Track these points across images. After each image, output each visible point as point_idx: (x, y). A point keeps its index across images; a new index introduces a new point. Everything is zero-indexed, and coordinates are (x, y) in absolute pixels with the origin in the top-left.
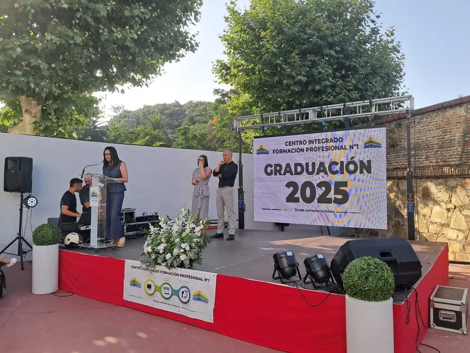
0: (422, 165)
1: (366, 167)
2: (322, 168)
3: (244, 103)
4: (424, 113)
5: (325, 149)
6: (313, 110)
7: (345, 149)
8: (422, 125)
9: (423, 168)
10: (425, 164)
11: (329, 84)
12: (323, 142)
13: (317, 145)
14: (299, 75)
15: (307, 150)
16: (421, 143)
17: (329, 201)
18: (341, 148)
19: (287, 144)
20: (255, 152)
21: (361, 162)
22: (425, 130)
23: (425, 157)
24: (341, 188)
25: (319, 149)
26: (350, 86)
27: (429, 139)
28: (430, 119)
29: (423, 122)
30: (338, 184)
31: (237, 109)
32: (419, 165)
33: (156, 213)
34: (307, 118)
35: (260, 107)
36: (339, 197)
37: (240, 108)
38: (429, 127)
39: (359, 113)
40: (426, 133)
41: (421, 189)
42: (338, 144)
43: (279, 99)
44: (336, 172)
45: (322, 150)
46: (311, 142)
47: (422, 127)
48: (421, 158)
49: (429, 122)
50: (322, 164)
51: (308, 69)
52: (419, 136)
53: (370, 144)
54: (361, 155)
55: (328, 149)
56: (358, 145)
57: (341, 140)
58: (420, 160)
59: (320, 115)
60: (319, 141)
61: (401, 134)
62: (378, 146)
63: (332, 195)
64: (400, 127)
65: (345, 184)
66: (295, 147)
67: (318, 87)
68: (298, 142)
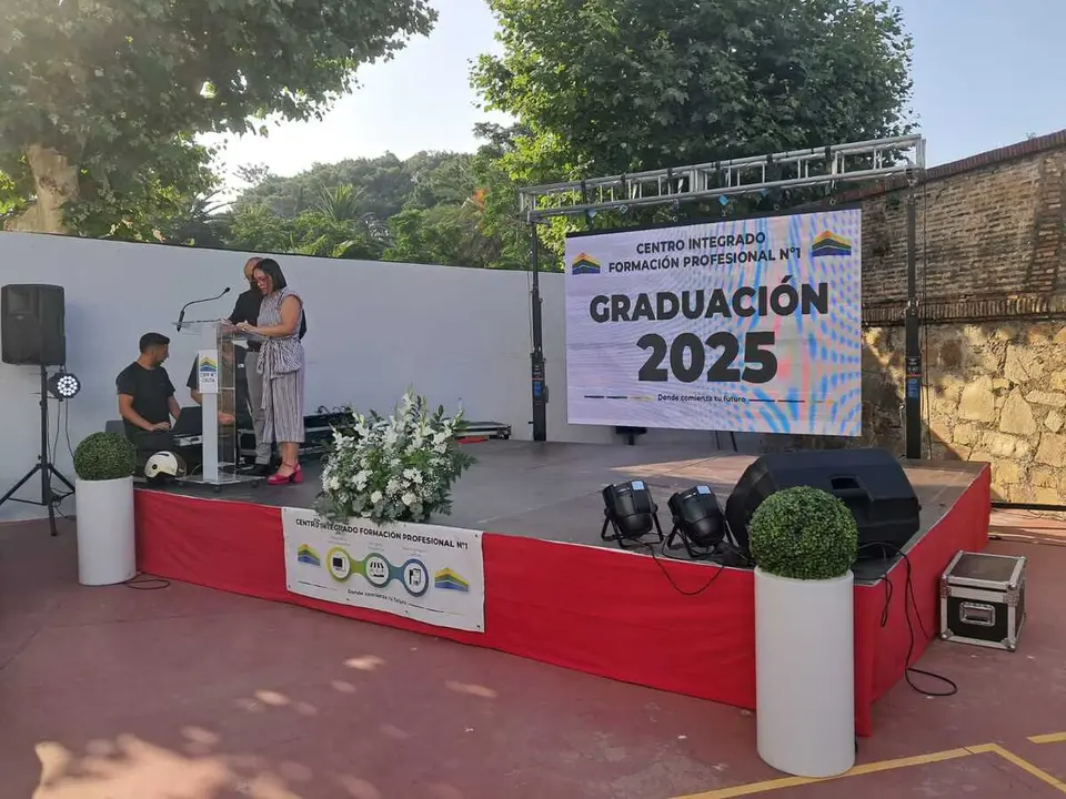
0: (943, 293)
1: (816, 299)
2: (718, 305)
3: (545, 156)
4: (950, 176)
5: (725, 260)
6: (698, 169)
7: (771, 259)
8: (945, 204)
9: (944, 300)
10: (949, 292)
11: (738, 107)
12: (722, 242)
13: (709, 251)
14: (669, 86)
15: (686, 264)
16: (941, 244)
17: (734, 376)
18: (761, 257)
19: (642, 249)
20: (568, 269)
21: (806, 287)
22: (952, 214)
23: (949, 274)
24: (760, 347)
25: (712, 260)
26: (787, 113)
27: (958, 234)
28: (961, 190)
29: (946, 196)
30: (755, 339)
31: (528, 170)
32: (937, 293)
33: (348, 409)
34: (686, 188)
35: (582, 163)
36: (759, 366)
37: (536, 169)
38: (959, 206)
39: (803, 176)
40: (953, 222)
41: (938, 346)
42: (753, 248)
43: (624, 145)
44: (750, 312)
45: (720, 263)
46: (694, 244)
47: (944, 208)
48: (940, 279)
49: (961, 195)
50: (718, 294)
51: (690, 74)
52: (939, 227)
53: (827, 247)
54: (809, 272)
55: (733, 259)
56: (798, 249)
57: (760, 238)
58: (938, 282)
59: (716, 181)
60: (711, 242)
61: (898, 225)
62: (844, 250)
63: (739, 363)
64: (896, 209)
65: (768, 338)
66: (659, 256)
67: (713, 117)
68: (666, 245)
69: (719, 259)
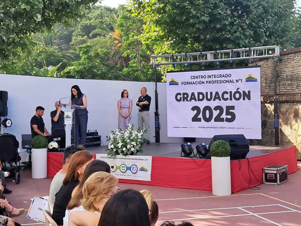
0: (294, 92)
1: (247, 96)
2: (217, 96)
3: (157, 37)
4: (296, 53)
5: (219, 82)
6: (210, 53)
7: (233, 82)
8: (295, 62)
9: (294, 95)
10: (296, 92)
11: (227, 23)
12: (218, 77)
13: (214, 79)
14: (203, 15)
15: (206, 83)
16: (294, 75)
17: (222, 120)
18: (230, 82)
19: (192, 78)
20: (168, 83)
21: (244, 92)
22: (297, 65)
23: (296, 86)
24: (230, 111)
25: (215, 82)
26: (245, 25)
27: (298, 73)
28: (299, 57)
29: (295, 59)
30: (229, 108)
31: (150, 40)
32: (293, 92)
33: (96, 131)
34: (206, 59)
35: (171, 40)
36: (229, 117)
37: (153, 40)
38: (299, 63)
39: (243, 56)
40: (297, 68)
41: (293, 110)
42: (228, 79)
43: (187, 35)
44: (227, 99)
45: (217, 83)
46: (209, 77)
47: (294, 63)
48: (294, 87)
49: (299, 59)
50: (217, 93)
51: (210, 11)
52: (293, 70)
53: (250, 79)
54: (244, 87)
55: (221, 82)
56: (241, 80)
57: (230, 76)
58: (293, 88)
59: (215, 56)
60: (215, 76)
61: (282, 67)
62: (255, 80)
63: (224, 116)
64: (281, 62)
65: (233, 108)
66: (198, 80)
67: (218, 26)
68: (200, 77)
69: (217, 82)
